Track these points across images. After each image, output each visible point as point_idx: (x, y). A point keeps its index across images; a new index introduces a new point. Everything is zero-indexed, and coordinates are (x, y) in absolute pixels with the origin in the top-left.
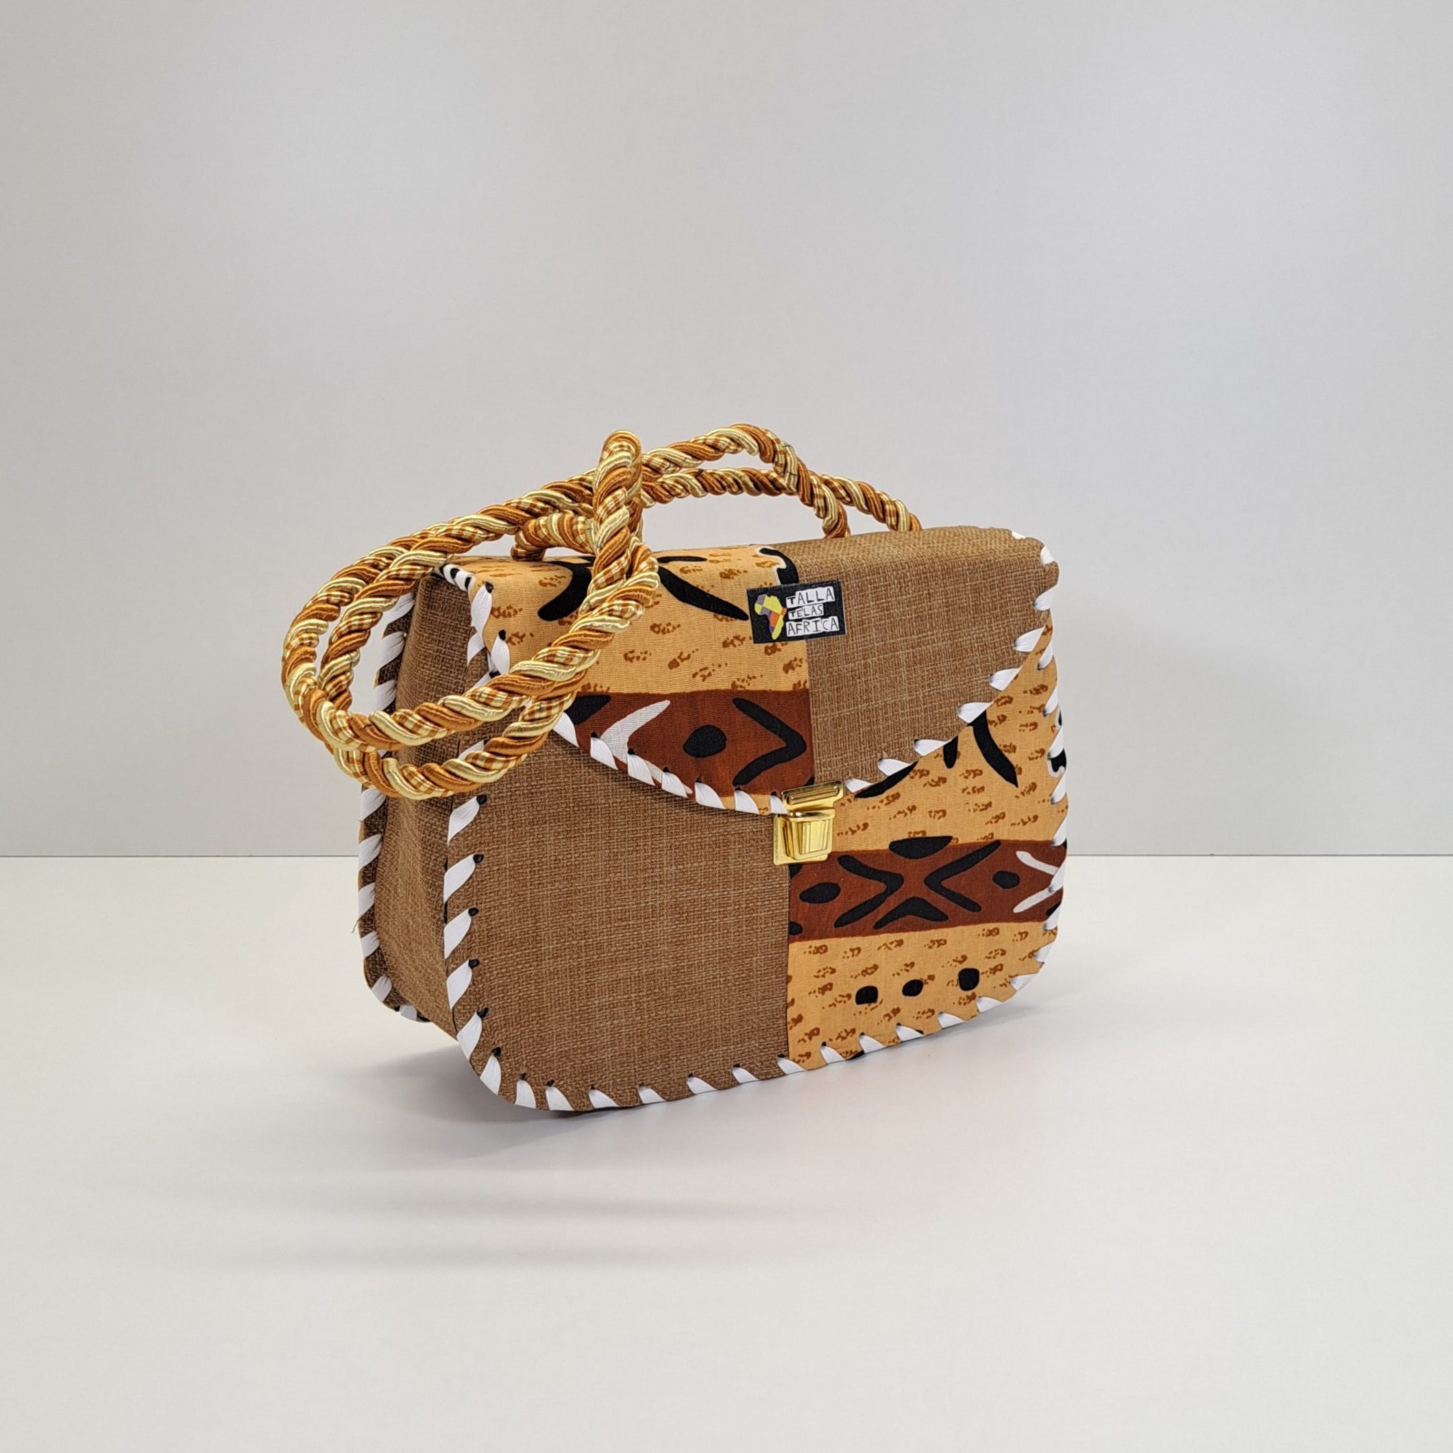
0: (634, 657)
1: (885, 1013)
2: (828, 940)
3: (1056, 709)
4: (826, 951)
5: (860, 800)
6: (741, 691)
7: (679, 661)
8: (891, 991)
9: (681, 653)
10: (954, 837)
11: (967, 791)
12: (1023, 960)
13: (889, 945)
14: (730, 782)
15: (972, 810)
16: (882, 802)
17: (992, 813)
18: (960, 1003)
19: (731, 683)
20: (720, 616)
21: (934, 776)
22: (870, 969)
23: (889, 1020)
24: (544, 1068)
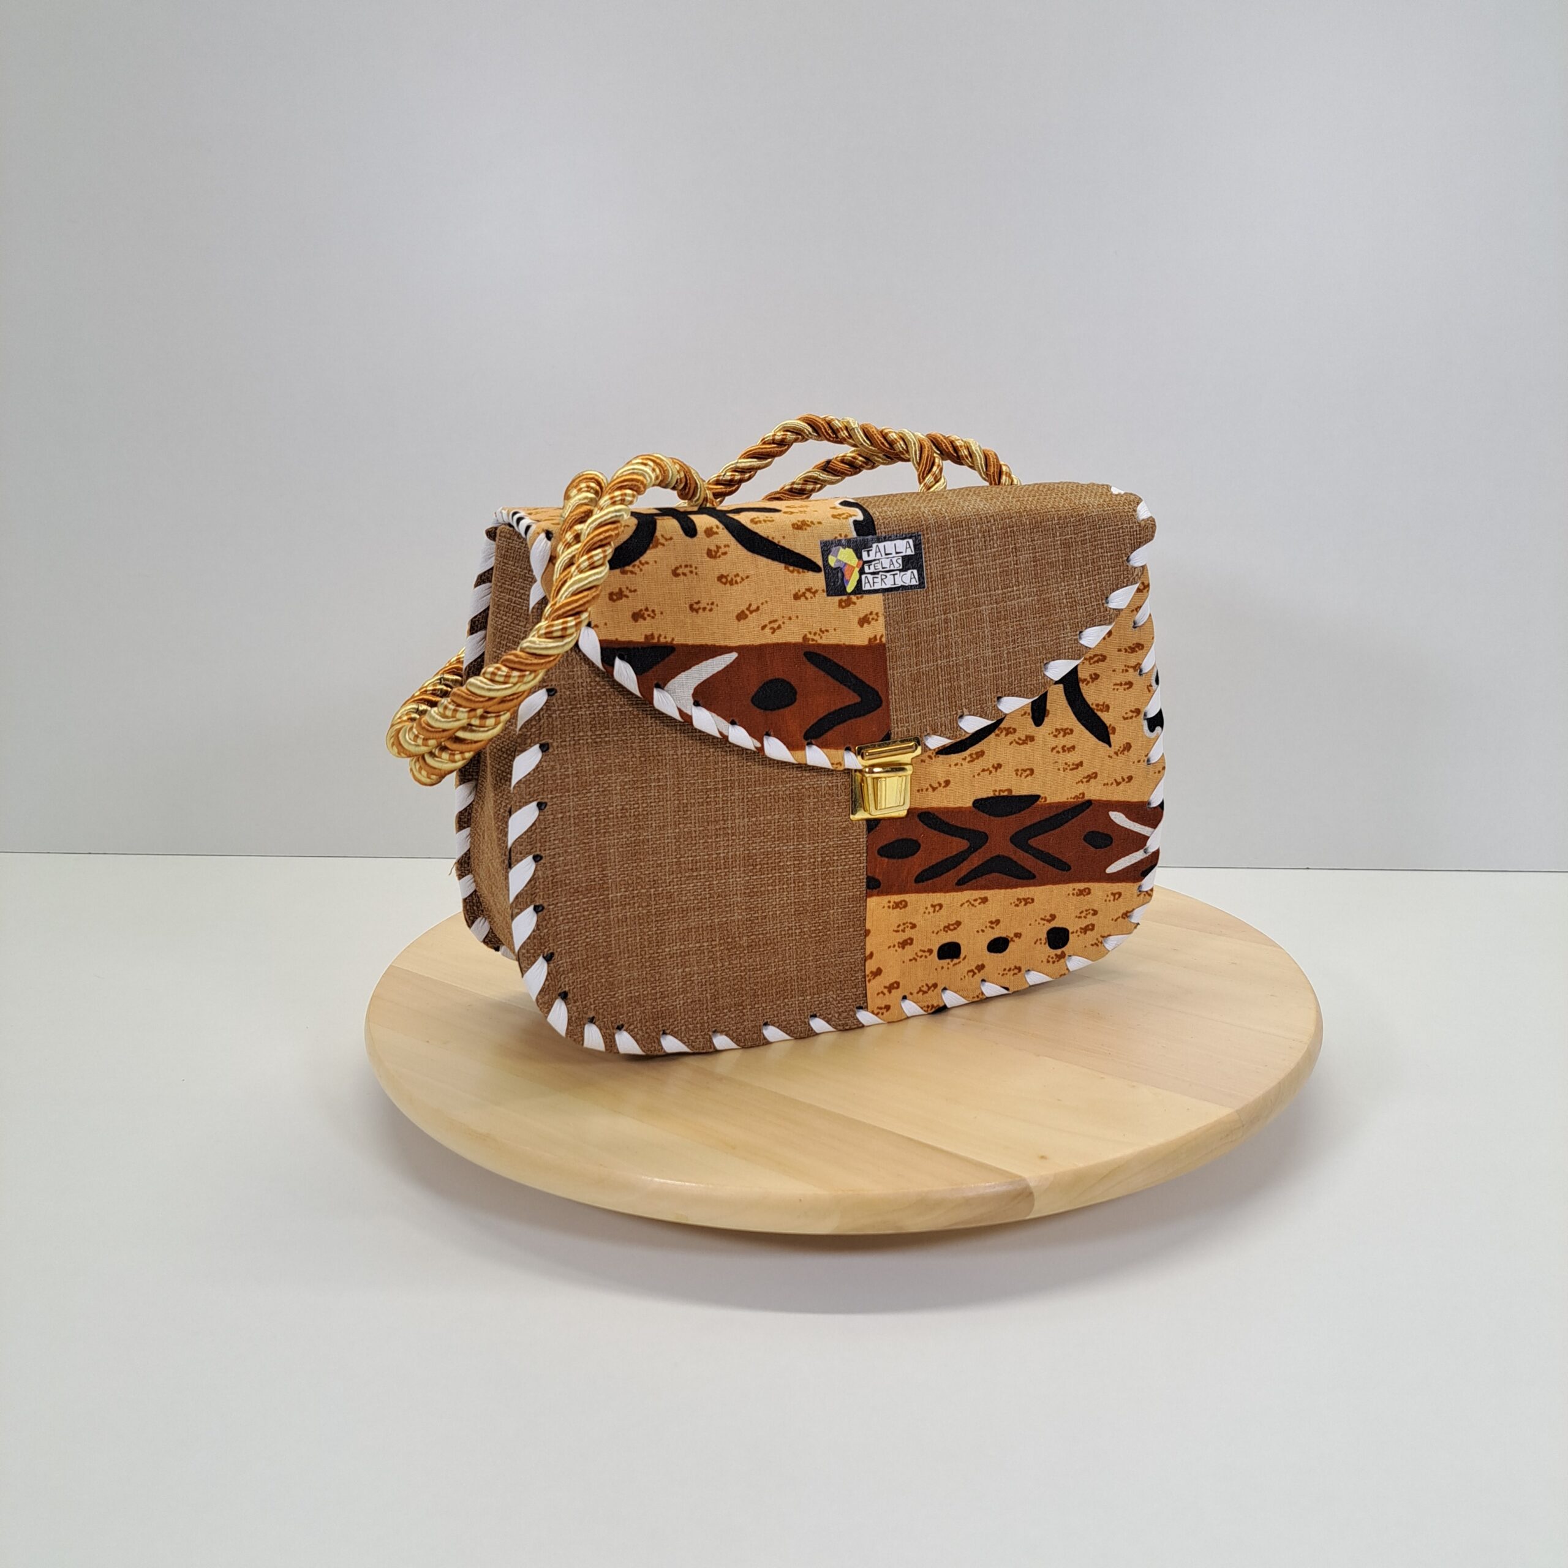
0: (699, 608)
1: (970, 969)
2: (908, 895)
3: (1153, 668)
4: (906, 906)
5: (942, 757)
6: (813, 645)
7: (747, 613)
8: (974, 946)
9: (750, 605)
10: (1042, 795)
11: (1057, 749)
12: (1116, 920)
13: (973, 902)
14: (800, 736)
15: (1062, 769)
16: (964, 759)
17: (1082, 772)
18: (1048, 962)
19: (803, 636)
20: (791, 568)
21: (1021, 734)
22: (953, 925)
23: (973, 976)
24: (613, 1012)
